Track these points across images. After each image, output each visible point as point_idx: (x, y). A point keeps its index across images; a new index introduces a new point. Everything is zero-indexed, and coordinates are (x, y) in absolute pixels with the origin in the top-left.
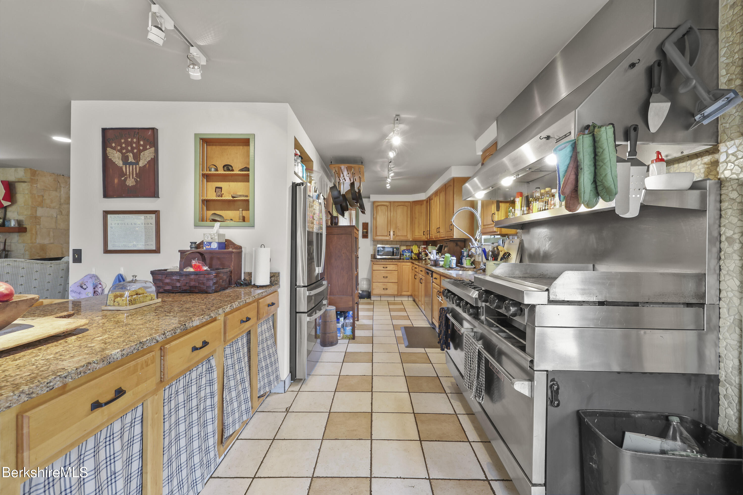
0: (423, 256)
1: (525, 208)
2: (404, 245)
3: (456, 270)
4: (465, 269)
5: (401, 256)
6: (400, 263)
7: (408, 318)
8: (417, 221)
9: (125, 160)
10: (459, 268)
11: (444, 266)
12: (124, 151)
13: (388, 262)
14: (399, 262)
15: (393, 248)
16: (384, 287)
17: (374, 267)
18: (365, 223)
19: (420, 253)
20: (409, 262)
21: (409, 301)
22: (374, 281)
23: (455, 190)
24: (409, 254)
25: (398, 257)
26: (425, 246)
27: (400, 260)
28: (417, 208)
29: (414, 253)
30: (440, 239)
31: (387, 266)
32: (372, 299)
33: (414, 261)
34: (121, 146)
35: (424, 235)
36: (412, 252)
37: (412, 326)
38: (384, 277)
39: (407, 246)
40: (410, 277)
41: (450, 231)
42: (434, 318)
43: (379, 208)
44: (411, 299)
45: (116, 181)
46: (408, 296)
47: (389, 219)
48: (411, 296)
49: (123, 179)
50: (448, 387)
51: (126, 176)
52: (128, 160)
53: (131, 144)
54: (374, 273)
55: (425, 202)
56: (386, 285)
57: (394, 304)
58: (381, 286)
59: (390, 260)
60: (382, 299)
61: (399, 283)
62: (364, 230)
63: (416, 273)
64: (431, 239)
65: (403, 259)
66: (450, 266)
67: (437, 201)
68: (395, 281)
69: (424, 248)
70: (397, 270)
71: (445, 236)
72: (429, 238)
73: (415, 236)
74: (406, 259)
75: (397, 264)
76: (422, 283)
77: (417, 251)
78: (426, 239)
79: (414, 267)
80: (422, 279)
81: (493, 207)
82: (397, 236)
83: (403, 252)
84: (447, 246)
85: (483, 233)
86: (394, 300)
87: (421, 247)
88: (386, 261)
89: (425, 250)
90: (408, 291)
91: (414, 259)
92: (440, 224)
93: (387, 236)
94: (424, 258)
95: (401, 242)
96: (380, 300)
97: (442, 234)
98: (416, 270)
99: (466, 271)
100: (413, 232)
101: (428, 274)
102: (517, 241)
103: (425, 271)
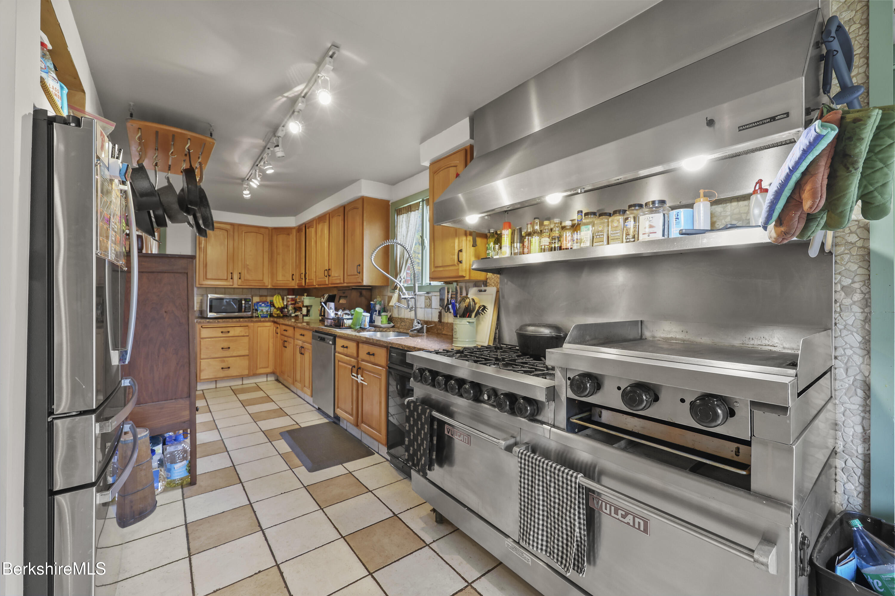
0: (291, 312)
1: (518, 244)
2: (256, 295)
3: (369, 331)
4: (381, 329)
5: (253, 313)
6: (252, 324)
7: (281, 412)
8: (280, 259)
10: (373, 329)
11: (352, 326)
13: (230, 323)
14: (252, 322)
15: (239, 300)
16: (224, 365)
17: (202, 332)
19: (286, 307)
20: (268, 321)
21: (269, 383)
22: (202, 357)
23: (365, 215)
24: (267, 308)
25: (249, 314)
26: (294, 297)
27: (252, 319)
28: (281, 239)
29: (277, 307)
30: (330, 286)
31: (229, 329)
32: (199, 387)
33: (275, 320)
35: (293, 280)
36: (272, 305)
37: (297, 427)
38: (222, 348)
39: (261, 296)
40: (271, 345)
41: (357, 275)
42: (338, 407)
44: (271, 378)
46: (267, 375)
47: (231, 250)
48: (273, 373)
50: (423, 529)
54: (202, 344)
55: (294, 232)
56: (227, 361)
57: (244, 391)
58: (217, 364)
59: (234, 320)
60: (219, 385)
61: (251, 356)
63: (286, 339)
64: (308, 286)
65: (256, 317)
66: (362, 327)
67: (322, 230)
68: (244, 354)
69: (292, 299)
70: (248, 336)
71: (342, 281)
72: (304, 284)
73: (277, 281)
74: (262, 317)
75: (247, 326)
76: (303, 354)
77: (280, 305)
78: (298, 286)
79: (280, 328)
80: (303, 348)
81: (457, 241)
82: (244, 280)
83: (257, 305)
84: (346, 297)
85: (432, 279)
86: (243, 384)
87: (287, 298)
88: (227, 322)
89: (294, 302)
90: (268, 367)
91: (276, 316)
92: (330, 264)
93: (227, 279)
94: (293, 315)
95: (250, 290)
96: (216, 388)
97: (336, 278)
98: (285, 333)
99: (384, 332)
100: (273, 274)
101: (323, 339)
102: (492, 290)
103: (313, 335)
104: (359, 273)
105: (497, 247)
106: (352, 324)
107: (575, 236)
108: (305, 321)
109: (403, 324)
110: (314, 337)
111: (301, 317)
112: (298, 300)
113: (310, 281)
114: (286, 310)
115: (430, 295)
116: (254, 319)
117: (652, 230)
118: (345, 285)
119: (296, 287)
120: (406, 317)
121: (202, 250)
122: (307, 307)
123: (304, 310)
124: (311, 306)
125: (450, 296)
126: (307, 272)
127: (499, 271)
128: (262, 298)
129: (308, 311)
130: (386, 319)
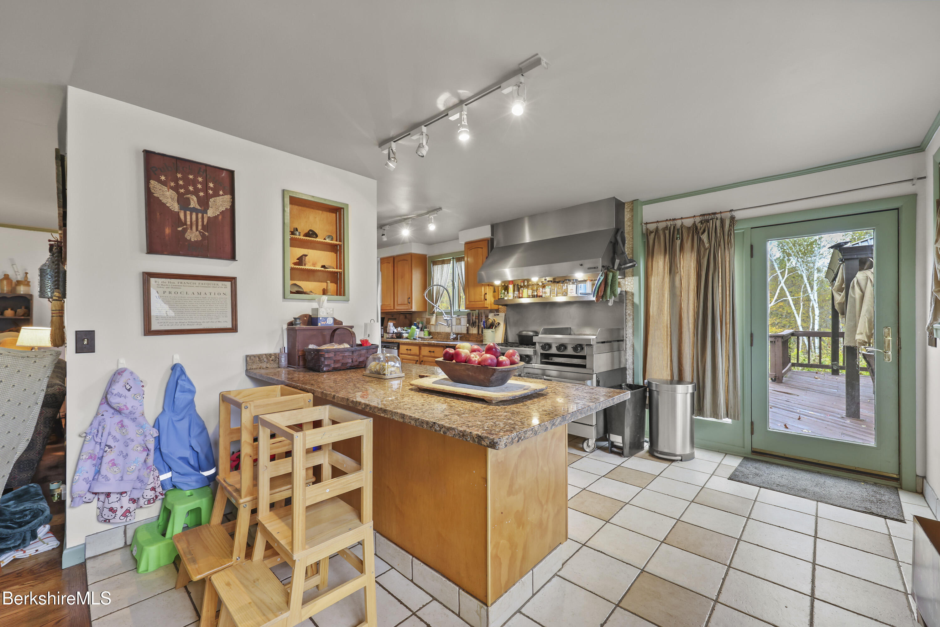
1: (517, 292)
9: (184, 203)
12: (182, 191)
23: (413, 265)
34: (177, 183)
41: (406, 304)
45: (168, 231)
49: (180, 229)
51: (185, 227)
52: (190, 204)
53: (194, 183)
71: (392, 308)
81: (483, 288)
85: (466, 308)
102: (502, 315)
104: (409, 303)
105: (506, 293)
106: (409, 336)
107: (544, 291)
109: (440, 336)
115: (459, 317)
117: (572, 291)
118: (395, 311)
120: (441, 331)
125: (474, 318)
127: (506, 305)
130: (426, 333)
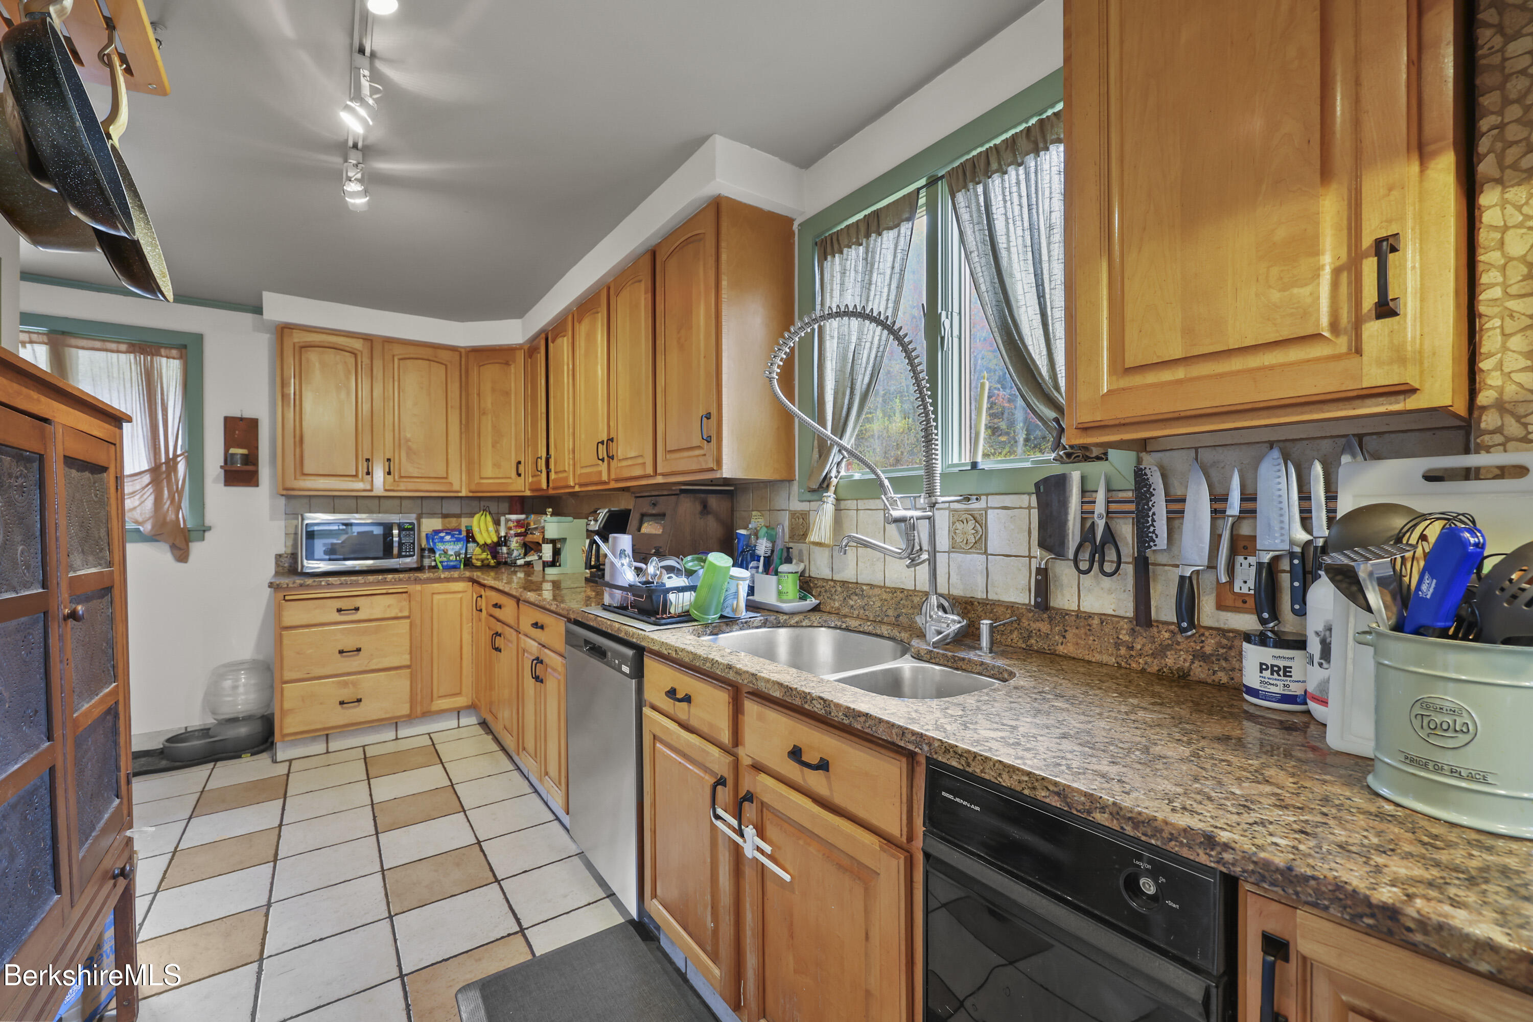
0: (515, 553)
2: (432, 515)
3: (746, 625)
4: (783, 618)
5: (422, 557)
6: (418, 587)
8: (487, 424)
10: (759, 618)
11: (695, 613)
13: (363, 585)
14: (417, 581)
15: (388, 528)
16: (347, 694)
17: (286, 611)
18: (241, 419)
19: (503, 542)
20: (460, 579)
21: (463, 731)
22: (288, 675)
23: (724, 257)
24: (459, 546)
25: (410, 562)
26: (523, 517)
27: (420, 574)
28: (490, 373)
29: (481, 542)
30: (613, 485)
31: (359, 602)
32: (280, 756)
33: (477, 574)
35: (519, 475)
36: (470, 537)
38: (341, 652)
39: (445, 516)
40: (467, 638)
41: (699, 447)
42: (654, 895)
43: (313, 356)
44: (468, 721)
46: (458, 712)
47: (366, 407)
48: (473, 707)
54: (285, 641)
55: (520, 357)
56: (354, 684)
57: (397, 764)
58: (327, 691)
59: (371, 578)
60: (334, 745)
61: (417, 666)
62: (232, 451)
63: (499, 628)
64: (554, 488)
65: (431, 567)
66: (725, 614)
67: (591, 337)
68: (396, 663)
69: (519, 524)
70: (408, 617)
71: (649, 470)
72: (544, 486)
73: (481, 478)
74: (447, 568)
75: (406, 592)
76: (542, 681)
77: (490, 537)
78: (531, 490)
79: (486, 597)
80: (541, 662)
82: (401, 477)
83: (433, 540)
84: (662, 516)
86: (397, 739)
87: (507, 521)
88: (352, 584)
89: (523, 530)
90: (459, 694)
91: (479, 564)
92: (612, 424)
93: (356, 476)
94: (520, 562)
95: (419, 501)
96: (328, 752)
97: (629, 462)
98: (497, 612)
99: (791, 626)
100: (471, 463)
101: (599, 652)
103: (568, 632)
104: (709, 441)
106: (696, 604)
108: (548, 578)
110: (571, 640)
111: (538, 567)
112: (532, 526)
113: (561, 475)
114: (505, 549)
115: (975, 505)
116: (426, 575)
118: (660, 480)
119: (528, 493)
121: (289, 403)
122: (553, 542)
123: (547, 552)
124: (563, 540)
126: (552, 452)
128: (447, 520)
129: (556, 553)
130: (790, 586)
